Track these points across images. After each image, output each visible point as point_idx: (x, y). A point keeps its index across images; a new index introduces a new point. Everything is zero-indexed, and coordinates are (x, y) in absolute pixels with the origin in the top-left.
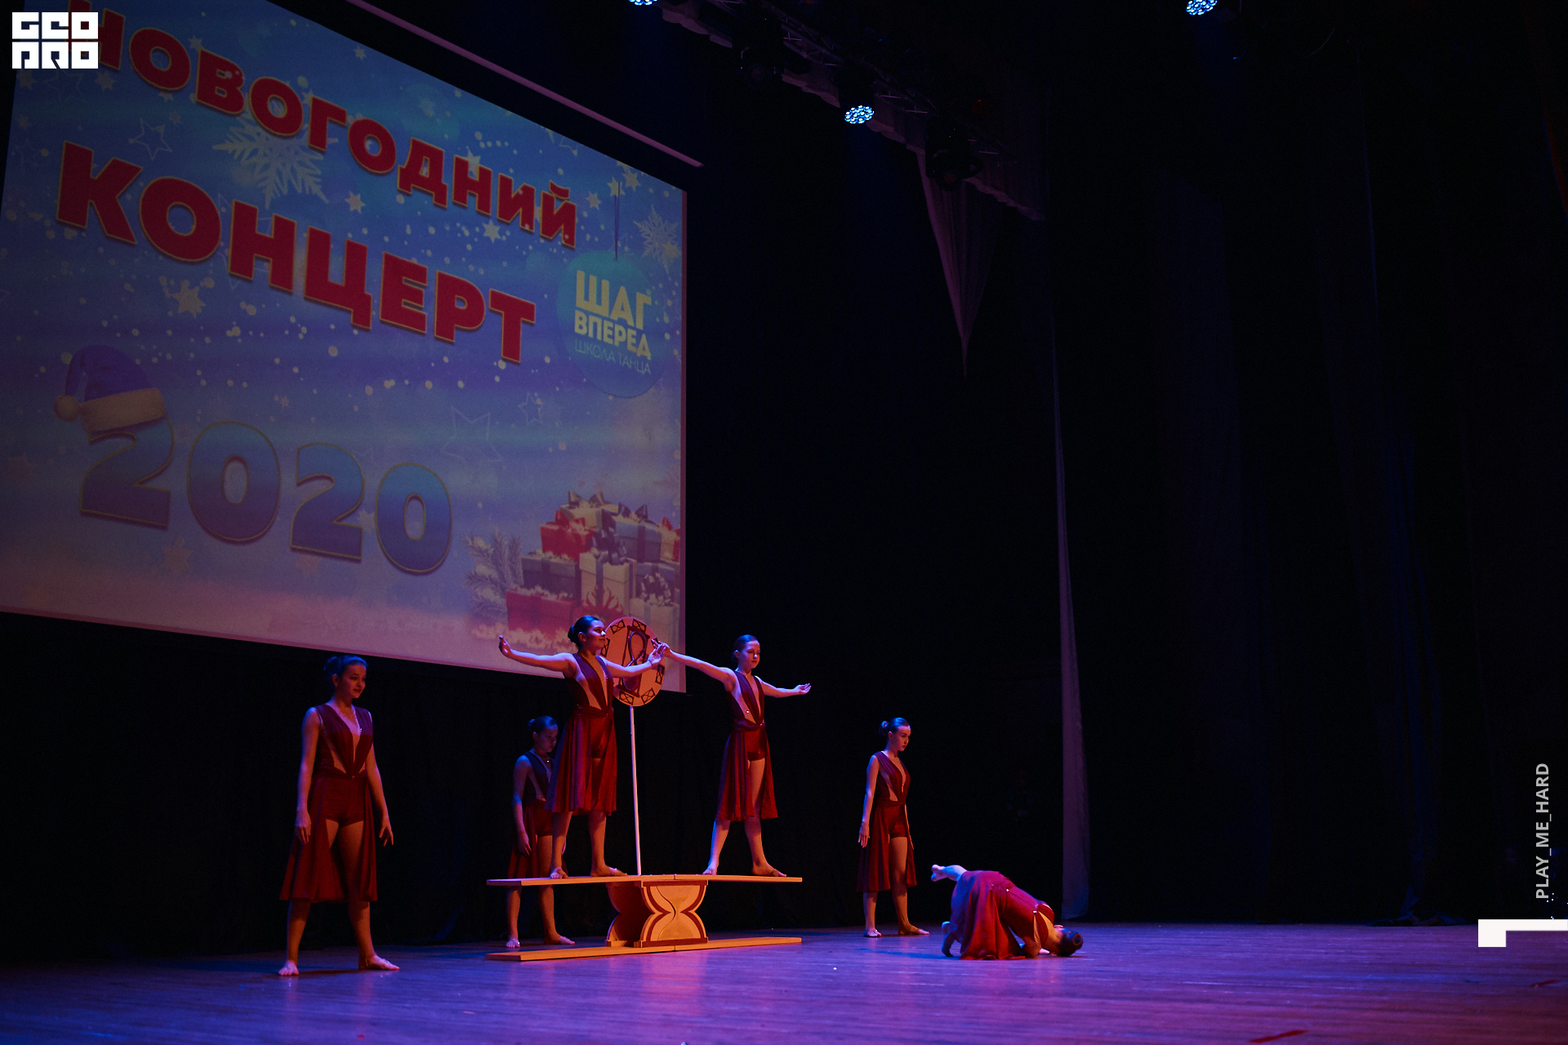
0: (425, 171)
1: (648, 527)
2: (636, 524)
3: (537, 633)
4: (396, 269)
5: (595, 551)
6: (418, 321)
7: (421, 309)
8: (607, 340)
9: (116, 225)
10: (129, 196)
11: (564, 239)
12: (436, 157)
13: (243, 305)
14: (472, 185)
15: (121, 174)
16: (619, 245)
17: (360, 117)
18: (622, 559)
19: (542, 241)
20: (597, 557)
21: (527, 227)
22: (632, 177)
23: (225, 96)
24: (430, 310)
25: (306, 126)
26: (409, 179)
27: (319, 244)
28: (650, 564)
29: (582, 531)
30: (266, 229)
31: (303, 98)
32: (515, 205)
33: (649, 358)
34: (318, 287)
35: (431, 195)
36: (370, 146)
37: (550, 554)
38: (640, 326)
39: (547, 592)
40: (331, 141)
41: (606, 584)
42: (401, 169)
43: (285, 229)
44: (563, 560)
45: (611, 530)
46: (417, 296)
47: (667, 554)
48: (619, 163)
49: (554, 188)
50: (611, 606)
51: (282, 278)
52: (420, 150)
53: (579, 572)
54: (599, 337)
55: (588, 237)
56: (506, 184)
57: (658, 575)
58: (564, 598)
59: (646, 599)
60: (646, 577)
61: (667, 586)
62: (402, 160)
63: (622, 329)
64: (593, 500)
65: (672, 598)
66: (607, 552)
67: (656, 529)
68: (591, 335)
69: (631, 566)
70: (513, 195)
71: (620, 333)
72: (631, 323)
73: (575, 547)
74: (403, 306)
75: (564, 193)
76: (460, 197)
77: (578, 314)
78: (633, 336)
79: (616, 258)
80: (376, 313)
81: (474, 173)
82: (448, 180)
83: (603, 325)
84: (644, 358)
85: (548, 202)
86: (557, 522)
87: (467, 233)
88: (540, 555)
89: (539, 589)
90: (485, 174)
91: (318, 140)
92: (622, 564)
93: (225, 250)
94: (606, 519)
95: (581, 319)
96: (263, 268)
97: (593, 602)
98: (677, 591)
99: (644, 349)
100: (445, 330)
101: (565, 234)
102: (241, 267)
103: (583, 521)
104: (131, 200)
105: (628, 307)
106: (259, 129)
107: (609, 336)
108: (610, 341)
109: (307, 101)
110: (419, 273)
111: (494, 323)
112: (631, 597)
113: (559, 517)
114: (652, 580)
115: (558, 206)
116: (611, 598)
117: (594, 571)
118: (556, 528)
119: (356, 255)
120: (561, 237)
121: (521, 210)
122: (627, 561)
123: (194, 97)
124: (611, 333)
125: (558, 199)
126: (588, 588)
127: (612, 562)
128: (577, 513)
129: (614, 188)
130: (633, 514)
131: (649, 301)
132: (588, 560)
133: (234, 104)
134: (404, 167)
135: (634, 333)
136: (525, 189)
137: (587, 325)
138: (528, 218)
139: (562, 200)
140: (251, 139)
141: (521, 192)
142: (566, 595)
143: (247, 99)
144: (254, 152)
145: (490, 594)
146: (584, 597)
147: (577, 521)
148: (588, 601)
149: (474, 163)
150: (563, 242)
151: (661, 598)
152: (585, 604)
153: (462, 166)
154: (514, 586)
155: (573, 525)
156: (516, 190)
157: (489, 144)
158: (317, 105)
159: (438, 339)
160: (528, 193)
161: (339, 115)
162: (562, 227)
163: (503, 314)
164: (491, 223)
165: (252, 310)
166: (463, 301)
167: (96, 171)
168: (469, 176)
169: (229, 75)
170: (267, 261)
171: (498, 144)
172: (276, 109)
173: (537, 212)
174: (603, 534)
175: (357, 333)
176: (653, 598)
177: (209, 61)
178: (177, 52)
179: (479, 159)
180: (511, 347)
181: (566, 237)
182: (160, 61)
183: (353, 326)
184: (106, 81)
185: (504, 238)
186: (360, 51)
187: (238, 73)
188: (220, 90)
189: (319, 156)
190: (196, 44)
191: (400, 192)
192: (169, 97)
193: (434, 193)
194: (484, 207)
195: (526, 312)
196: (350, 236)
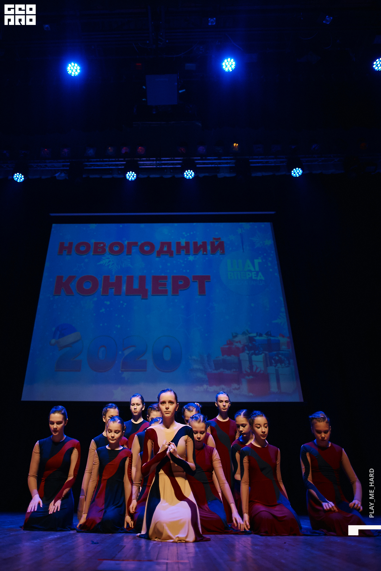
0: (165, 249)
1: (272, 338)
2: (266, 338)
3: (223, 387)
5: (247, 352)
6: (165, 292)
7: (166, 288)
8: (243, 278)
9: (69, 292)
10: (73, 283)
11: (221, 252)
12: (169, 244)
13: (105, 302)
14: (183, 247)
15: (71, 278)
16: (244, 247)
17: (143, 242)
18: (261, 352)
19: (211, 255)
20: (248, 354)
21: (205, 253)
22: (246, 226)
23: (101, 251)
24: (169, 288)
25: (125, 250)
26: (160, 253)
27: (130, 280)
28: (275, 352)
29: (240, 346)
30: (113, 280)
31: (124, 243)
32: (199, 248)
33: (263, 278)
34: (130, 291)
35: (168, 255)
36: (146, 248)
37: (226, 356)
38: (257, 269)
39: (225, 370)
40: (133, 251)
41: (254, 363)
42: (157, 251)
43: (119, 279)
44: (232, 358)
45: (254, 343)
46: (165, 285)
47: (284, 347)
48: (240, 223)
49: (214, 239)
50: (258, 371)
51: (118, 292)
52: (163, 244)
53: (240, 361)
54: (239, 278)
55: (230, 249)
56: (195, 243)
57: (280, 356)
58: (234, 372)
59: (275, 366)
60: (274, 357)
61: (286, 359)
62: (157, 248)
63: (250, 273)
64: (244, 333)
65: (289, 364)
66: (253, 351)
67: (276, 338)
68: (236, 278)
69: (266, 355)
70: (198, 245)
72: (253, 269)
73: (237, 352)
74: (159, 289)
75: (219, 239)
76: (178, 252)
77: (228, 273)
78: (255, 274)
79: (243, 251)
80: (150, 293)
81: (183, 243)
82: (174, 248)
83: (241, 274)
84: (261, 280)
85: (212, 244)
86: (228, 344)
87: (182, 261)
88: (221, 357)
89: (222, 370)
90: (187, 244)
91: (129, 252)
92: (261, 354)
93: (100, 289)
94: (251, 339)
95: (231, 274)
96: (111, 291)
97: (249, 371)
98: (292, 361)
99: (260, 277)
100: (175, 291)
101: (221, 250)
102: (105, 292)
103: (240, 342)
104: (73, 285)
105: (251, 265)
106: (110, 255)
107: (244, 276)
108: (245, 278)
110: (165, 278)
111: (195, 286)
112: (267, 366)
113: (229, 342)
114: (277, 358)
115: (216, 244)
116: (257, 368)
117: (247, 359)
118: (227, 346)
119: (142, 279)
120: (219, 252)
121: (202, 249)
122: (263, 353)
123: (92, 254)
125: (216, 241)
126: (245, 366)
127: (256, 355)
128: (237, 339)
129: (239, 231)
130: (264, 336)
131: (260, 261)
132: (244, 356)
133: (104, 251)
134: (158, 250)
135: (255, 273)
136: (203, 243)
137: (234, 275)
138: (205, 250)
139: (218, 241)
140: (108, 258)
141: (201, 244)
142: (235, 370)
143: (107, 249)
144: (109, 261)
145: (200, 375)
146: (243, 370)
147: (237, 342)
148: (246, 371)
150: (220, 253)
151: (283, 365)
152: (244, 372)
153: (178, 244)
154: (210, 370)
155: (235, 344)
156: (200, 243)
157: (188, 234)
158: (128, 243)
159: (172, 295)
160: (204, 245)
161: (136, 244)
162: (219, 249)
163: (198, 281)
164: (191, 256)
165: (108, 303)
166: (182, 282)
167: (64, 280)
168: (182, 245)
169: (102, 245)
170: (113, 288)
171: (192, 233)
172: (116, 249)
173: (209, 248)
174: (250, 345)
175: (143, 301)
176: (279, 365)
177: (96, 244)
178: (88, 245)
179: (185, 239)
180: (202, 291)
181: (221, 251)
182: (82, 249)
183: (142, 299)
184: (68, 258)
185: (196, 259)
186: (142, 225)
187: (104, 244)
188: (99, 250)
189: (130, 256)
190: (93, 241)
191: (157, 257)
192: (85, 256)
193: (169, 254)
194: (188, 252)
195: (207, 278)
196: (140, 274)
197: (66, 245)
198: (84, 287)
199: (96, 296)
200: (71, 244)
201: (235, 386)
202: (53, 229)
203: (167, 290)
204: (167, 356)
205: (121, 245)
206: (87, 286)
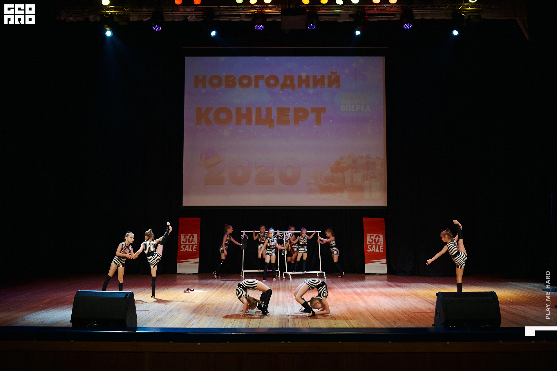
0: (288, 82)
1: (371, 160)
2: (366, 161)
3: (330, 195)
4: (280, 110)
5: (350, 170)
6: (288, 122)
7: (289, 118)
8: (353, 110)
9: (208, 121)
10: (211, 114)
12: (291, 78)
13: (239, 131)
14: (304, 81)
15: (209, 110)
16: (357, 81)
17: (268, 75)
18: (360, 171)
19: (328, 89)
20: (351, 172)
21: (323, 87)
22: (361, 59)
23: (231, 84)
24: (291, 118)
25: (253, 83)
26: (283, 86)
27: (259, 110)
28: (371, 171)
29: (345, 166)
30: (244, 111)
32: (318, 82)
33: (370, 111)
34: (259, 121)
36: (272, 82)
37: (334, 173)
38: (366, 102)
39: (333, 184)
40: (260, 84)
41: (354, 179)
42: (281, 85)
43: (249, 110)
44: (339, 175)
45: (356, 163)
46: (288, 116)
47: (378, 167)
48: (356, 57)
49: (332, 73)
50: (357, 184)
51: (249, 122)
52: (286, 78)
53: (344, 177)
54: (350, 110)
55: (345, 83)
56: (315, 77)
57: (374, 173)
59: (370, 181)
60: (370, 175)
61: (378, 176)
62: (281, 81)
64: (349, 157)
65: (381, 179)
66: (354, 170)
67: (374, 160)
68: (347, 110)
69: (364, 173)
71: (358, 107)
72: (362, 102)
73: (343, 170)
74: (283, 119)
75: (336, 73)
76: (300, 85)
77: (342, 106)
78: (363, 107)
79: (356, 85)
80: (275, 123)
81: (304, 78)
82: (296, 82)
83: (351, 107)
84: (368, 112)
85: (330, 77)
87: (302, 94)
88: (330, 174)
89: (330, 183)
90: (308, 77)
91: (257, 85)
93: (234, 120)
94: (354, 161)
95: (343, 107)
96: (244, 121)
97: (350, 184)
98: (383, 177)
99: (368, 109)
100: (296, 122)
102: (238, 122)
103: (345, 163)
104: (211, 116)
105: (361, 98)
106: (241, 88)
107: (354, 109)
108: (354, 110)
109: (253, 77)
110: (288, 109)
111: (312, 116)
112: (364, 181)
113: (337, 163)
114: (372, 175)
115: (333, 77)
116: (356, 182)
117: (350, 176)
118: (336, 166)
120: (334, 86)
121: (320, 82)
122: (362, 171)
123: (224, 87)
124: (354, 108)
126: (348, 181)
127: (357, 172)
129: (354, 65)
130: (365, 158)
132: (348, 173)
133: (234, 85)
134: (282, 83)
135: (364, 105)
136: (321, 76)
137: (346, 108)
138: (323, 84)
139: (334, 75)
140: (238, 91)
141: (320, 78)
142: (339, 184)
143: (237, 82)
144: (240, 94)
145: (313, 187)
146: (346, 183)
147: (343, 163)
148: (348, 184)
149: (304, 75)
150: (336, 87)
151: (376, 180)
153: (300, 77)
154: (322, 184)
156: (318, 77)
157: (309, 68)
158: (256, 77)
159: (294, 125)
160: (323, 77)
161: (262, 77)
162: (335, 83)
163: (315, 112)
164: (310, 89)
165: (241, 131)
166: (301, 113)
167: (203, 111)
168: (303, 79)
169: (232, 78)
170: (245, 119)
171: (312, 67)
173: (326, 81)
174: (353, 165)
175: (270, 129)
176: (373, 180)
177: (227, 77)
178: (219, 78)
179: (305, 73)
180: (318, 121)
181: (337, 85)
182: (215, 82)
183: (269, 128)
184: (204, 91)
185: (315, 92)
186: (267, 58)
187: (234, 77)
188: (230, 83)
189: (257, 89)
190: (224, 74)
191: (281, 90)
192: (217, 89)
193: (291, 87)
194: (308, 86)
195: (323, 110)
196: (267, 106)
197: (200, 78)
198: (221, 118)
199: (231, 125)
200: (204, 77)
201: (339, 194)
202: (186, 62)
203: (290, 120)
204: (289, 173)
205: (249, 78)
206: (223, 116)
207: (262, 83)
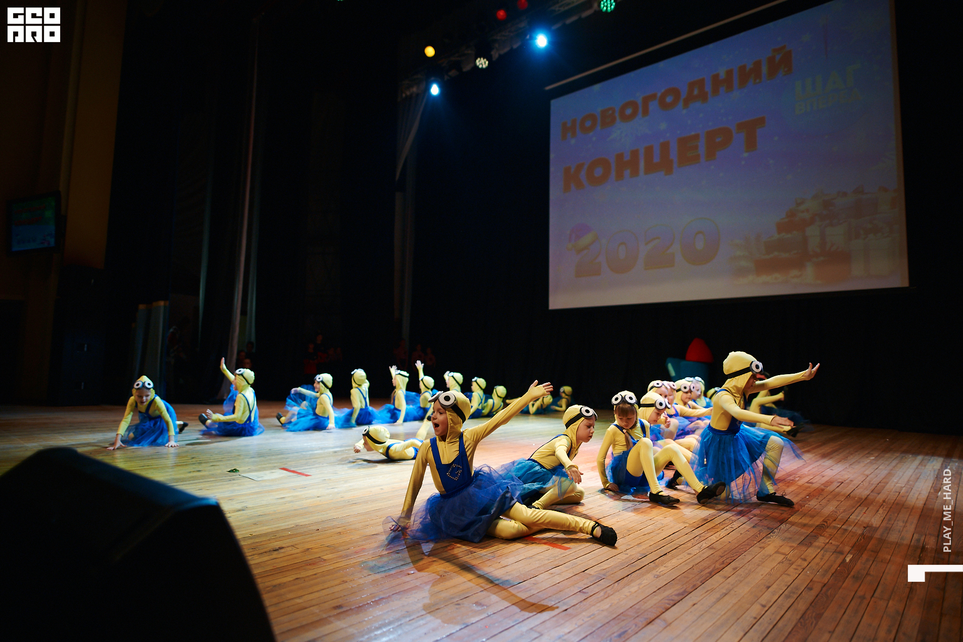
0: (696, 92)
2: (853, 199)
3: (776, 276)
4: (683, 142)
5: (818, 223)
6: (696, 158)
7: (698, 152)
8: (821, 107)
9: (579, 184)
10: (582, 173)
11: (785, 71)
12: (701, 83)
13: (621, 189)
14: (723, 81)
15: (579, 167)
16: (829, 49)
17: (663, 90)
18: (842, 221)
19: (768, 82)
20: (819, 226)
21: (758, 81)
22: (837, 5)
23: (610, 120)
24: (702, 150)
25: (640, 110)
26: (688, 100)
27: (649, 151)
28: (868, 217)
29: (806, 216)
30: (627, 157)
31: (638, 100)
32: (749, 75)
34: (651, 168)
36: (669, 99)
37: (783, 234)
39: (782, 253)
40: (651, 108)
41: (828, 239)
42: (684, 99)
43: (635, 154)
44: (793, 236)
45: (831, 208)
46: (696, 148)
49: (775, 50)
50: (834, 248)
51: (635, 173)
52: (692, 85)
53: (805, 239)
54: (815, 108)
55: (803, 60)
56: (742, 69)
58: (794, 254)
59: (865, 239)
62: (684, 94)
63: (834, 94)
64: (815, 197)
65: (891, 232)
66: (828, 222)
67: (872, 196)
68: (809, 110)
69: (849, 224)
70: (747, 70)
71: (833, 97)
73: (802, 226)
74: (689, 155)
75: (784, 48)
76: (715, 91)
77: (798, 104)
79: (827, 58)
80: (675, 164)
81: (723, 76)
82: (708, 88)
83: (818, 100)
84: (854, 101)
85: (771, 60)
86: (789, 217)
87: (721, 105)
88: (777, 237)
89: (776, 253)
90: (729, 73)
91: (646, 112)
93: (613, 173)
94: (827, 204)
95: (800, 106)
96: (627, 172)
97: (818, 250)
99: (855, 95)
100: (711, 154)
102: (620, 176)
103: (807, 210)
104: (583, 175)
105: (838, 79)
106: (622, 123)
107: (824, 104)
108: (824, 106)
109: (640, 100)
110: (697, 137)
111: (739, 138)
112: (850, 240)
113: (790, 214)
114: (869, 226)
115: (778, 57)
116: (832, 245)
117: (818, 234)
118: (787, 220)
119: (665, 147)
120: (782, 72)
121: (753, 75)
122: (846, 221)
123: (599, 128)
124: (824, 101)
125: (777, 54)
126: (813, 244)
127: (832, 226)
128: (803, 207)
129: (822, 20)
130: (850, 194)
132: (813, 231)
133: (613, 121)
134: (686, 97)
135: (845, 91)
136: (755, 63)
137: (805, 106)
138: (758, 75)
139: (780, 53)
140: (619, 129)
141: (752, 66)
142: (796, 251)
143: (617, 115)
144: (621, 133)
145: (743, 263)
146: (810, 249)
147: (803, 212)
148: (813, 251)
149: (722, 71)
150: (784, 73)
151: (879, 234)
152: (811, 253)
153: (716, 77)
154: (759, 256)
155: (800, 215)
156: (750, 66)
157: (731, 56)
158: (644, 99)
159: (707, 161)
160: (758, 64)
161: (653, 97)
162: (783, 67)
163: (745, 130)
164: (734, 92)
165: (624, 189)
166: (720, 137)
167: (572, 171)
168: (721, 78)
169: (610, 112)
170: (629, 169)
171: (737, 52)
172: (629, 111)
173: (765, 69)
174: (825, 212)
176: (870, 236)
177: (604, 112)
178: (593, 117)
179: (725, 67)
180: (751, 144)
181: (786, 69)
182: (588, 124)
183: (665, 175)
184: (573, 142)
185: (743, 95)
186: (661, 65)
187: (613, 109)
188: (608, 119)
189: (647, 117)
190: (599, 109)
191: (684, 109)
192: (591, 134)
193: (701, 99)
194: (730, 87)
195: (761, 121)
196: (662, 140)
197: (569, 124)
198: (596, 175)
199: (609, 184)
200: (574, 122)
202: (552, 108)
203: (699, 155)
204: (700, 245)
205: (634, 104)
206: (598, 172)
207: (653, 106)
